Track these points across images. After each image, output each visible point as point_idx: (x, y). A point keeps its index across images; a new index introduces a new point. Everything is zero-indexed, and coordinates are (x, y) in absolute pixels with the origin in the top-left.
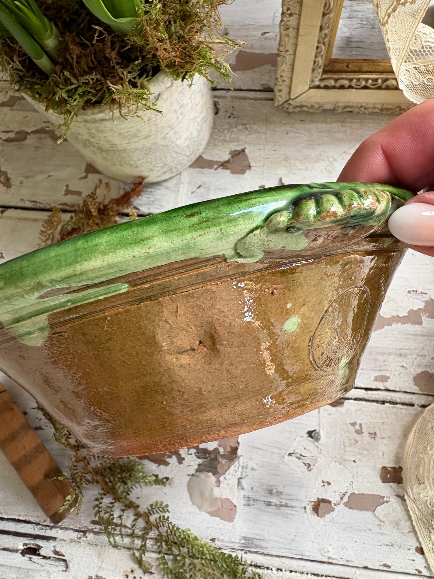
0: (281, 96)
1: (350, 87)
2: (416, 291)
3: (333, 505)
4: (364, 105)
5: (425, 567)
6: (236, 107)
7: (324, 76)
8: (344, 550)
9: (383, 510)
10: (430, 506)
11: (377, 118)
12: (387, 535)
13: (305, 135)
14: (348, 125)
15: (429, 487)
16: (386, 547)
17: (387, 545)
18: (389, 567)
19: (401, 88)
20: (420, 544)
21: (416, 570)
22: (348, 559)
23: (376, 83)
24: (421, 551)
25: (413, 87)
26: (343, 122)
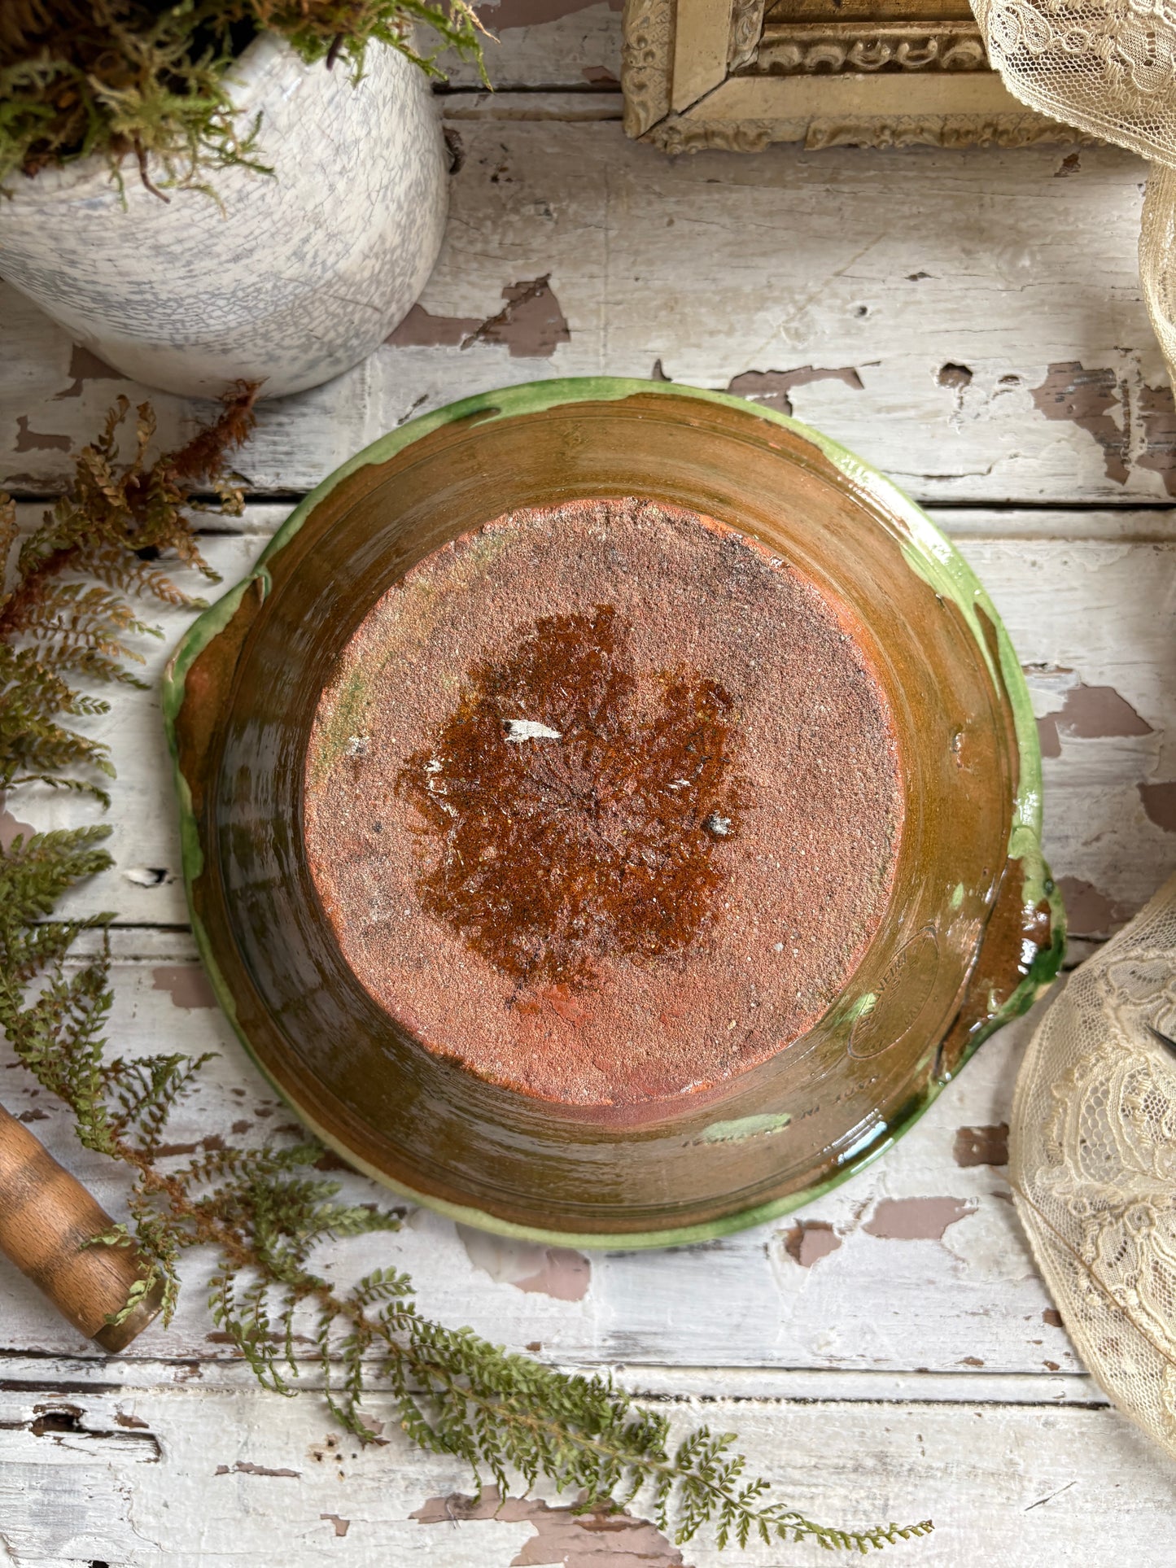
0: (643, 105)
1: (848, 67)
2: (1043, 665)
3: (836, 1233)
4: (889, 122)
5: (1067, 1354)
6: (511, 146)
7: (770, 35)
8: (868, 1337)
9: (961, 1233)
10: (1074, 1212)
11: (928, 162)
12: (972, 1289)
13: (723, 227)
14: (846, 189)
15: (1073, 1172)
16: (970, 1318)
17: (974, 1314)
18: (978, 1363)
19: (994, 66)
20: (1053, 1302)
21: (1046, 1363)
22: (876, 1356)
23: (923, 52)
24: (1055, 1318)
25: (1027, 63)
26: (833, 180)
